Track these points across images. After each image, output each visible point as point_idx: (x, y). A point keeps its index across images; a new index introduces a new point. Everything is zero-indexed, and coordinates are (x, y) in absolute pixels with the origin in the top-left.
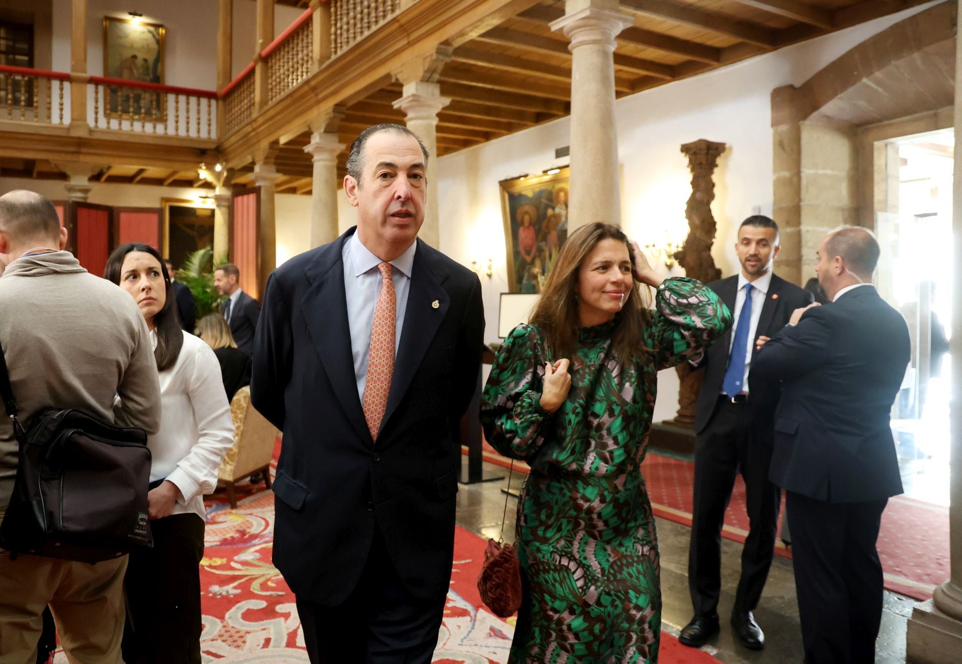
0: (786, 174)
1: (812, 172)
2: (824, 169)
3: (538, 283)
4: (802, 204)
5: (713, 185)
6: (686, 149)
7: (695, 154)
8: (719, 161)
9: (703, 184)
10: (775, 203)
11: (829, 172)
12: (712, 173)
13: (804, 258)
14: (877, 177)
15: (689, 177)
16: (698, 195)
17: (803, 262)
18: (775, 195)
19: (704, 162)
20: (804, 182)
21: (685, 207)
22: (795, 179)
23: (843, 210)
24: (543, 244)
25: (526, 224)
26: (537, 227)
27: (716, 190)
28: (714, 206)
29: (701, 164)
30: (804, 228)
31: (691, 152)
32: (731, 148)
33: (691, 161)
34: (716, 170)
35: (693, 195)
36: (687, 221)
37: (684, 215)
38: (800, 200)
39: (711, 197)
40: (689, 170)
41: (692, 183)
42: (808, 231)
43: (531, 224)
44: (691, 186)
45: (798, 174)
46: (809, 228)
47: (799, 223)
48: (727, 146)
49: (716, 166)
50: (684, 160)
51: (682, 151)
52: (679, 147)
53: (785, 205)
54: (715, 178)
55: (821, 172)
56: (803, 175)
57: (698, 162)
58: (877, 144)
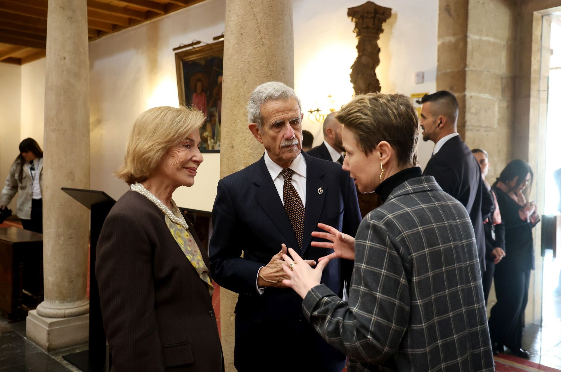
0: (451, 39)
1: (477, 37)
2: (488, 36)
3: (208, 145)
4: (467, 69)
5: (379, 50)
6: (352, 12)
7: (362, 17)
8: (384, 26)
9: (369, 48)
10: (439, 68)
11: (491, 39)
12: (378, 38)
13: (468, 124)
14: (535, 47)
15: (355, 41)
16: (364, 59)
17: (466, 128)
18: (438, 60)
19: (371, 25)
20: (470, 47)
21: (350, 71)
22: (461, 45)
23: (502, 78)
24: (213, 109)
25: (199, 91)
26: (208, 93)
27: (381, 55)
28: (379, 71)
29: (368, 27)
30: (468, 93)
31: (359, 16)
32: (396, 15)
33: (357, 26)
34: (381, 36)
35: (359, 58)
36: (352, 85)
37: (350, 79)
38: (465, 65)
39: (376, 62)
40: (355, 34)
41: (358, 47)
42: (471, 97)
43: (202, 91)
44: (356, 50)
45: (464, 39)
46: (473, 94)
47: (464, 89)
48: (393, 12)
49: (382, 31)
50: (350, 24)
51: (349, 14)
52: (347, 11)
53: (449, 71)
54: (380, 43)
55: (484, 38)
56: (469, 40)
57: (365, 26)
58: (537, 14)
